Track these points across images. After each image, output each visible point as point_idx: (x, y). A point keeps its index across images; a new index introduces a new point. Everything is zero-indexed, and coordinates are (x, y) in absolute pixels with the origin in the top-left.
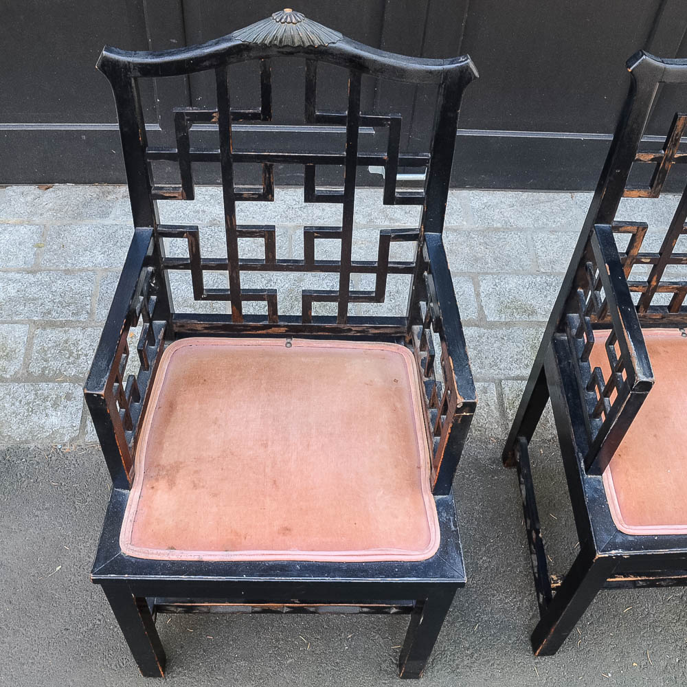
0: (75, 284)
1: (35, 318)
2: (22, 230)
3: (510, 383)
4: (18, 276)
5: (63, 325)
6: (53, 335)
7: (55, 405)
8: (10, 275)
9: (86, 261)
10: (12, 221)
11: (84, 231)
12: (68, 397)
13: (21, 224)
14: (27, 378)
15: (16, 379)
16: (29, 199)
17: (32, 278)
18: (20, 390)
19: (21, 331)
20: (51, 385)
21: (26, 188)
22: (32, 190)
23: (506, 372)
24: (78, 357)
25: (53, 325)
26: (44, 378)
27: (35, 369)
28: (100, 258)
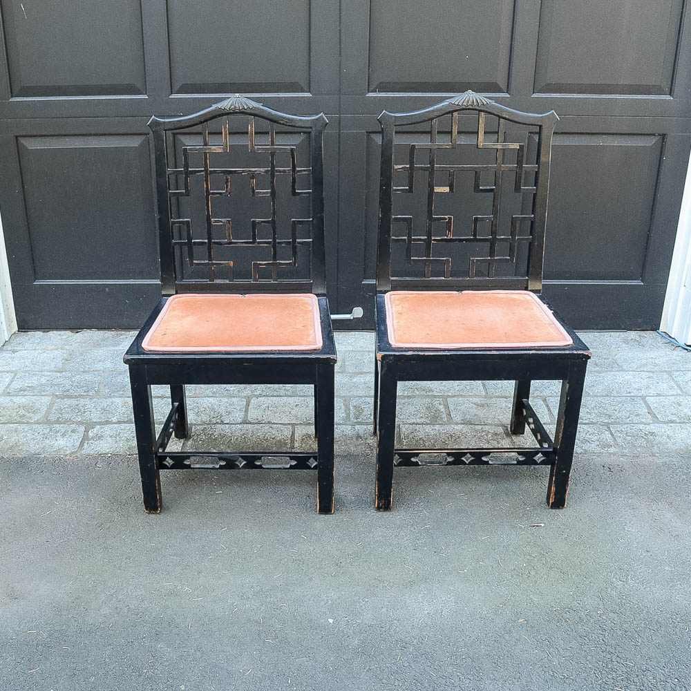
0: (89, 377)
1: (57, 394)
2: (56, 352)
3: (407, 426)
4: (49, 374)
5: (76, 397)
6: (68, 402)
7: (63, 435)
8: (43, 373)
9: (99, 366)
10: (50, 348)
11: (100, 352)
12: (73, 431)
13: (57, 349)
14: (47, 422)
15: (37, 423)
16: (64, 337)
17: (58, 374)
18: (40, 428)
19: (46, 400)
20: (62, 425)
21: (63, 332)
22: (68, 333)
23: (405, 421)
24: (85, 412)
25: (69, 397)
26: (58, 422)
27: (53, 418)
28: (108, 365)
